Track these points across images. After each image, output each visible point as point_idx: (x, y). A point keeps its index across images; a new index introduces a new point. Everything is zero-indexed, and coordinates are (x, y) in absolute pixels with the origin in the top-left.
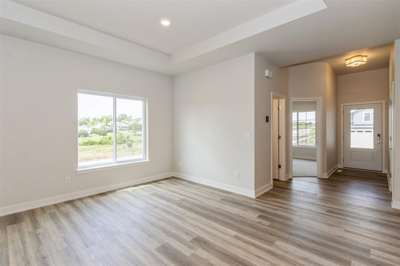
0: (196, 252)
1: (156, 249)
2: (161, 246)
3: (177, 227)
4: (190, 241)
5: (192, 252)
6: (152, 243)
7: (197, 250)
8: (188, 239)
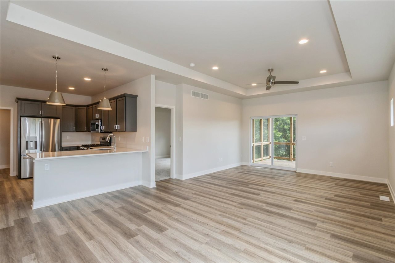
0: (137, 227)
1: (168, 229)
2: (164, 231)
3: (147, 250)
4: (139, 235)
5: (140, 228)
6: (172, 234)
7: (136, 229)
8: (139, 238)
